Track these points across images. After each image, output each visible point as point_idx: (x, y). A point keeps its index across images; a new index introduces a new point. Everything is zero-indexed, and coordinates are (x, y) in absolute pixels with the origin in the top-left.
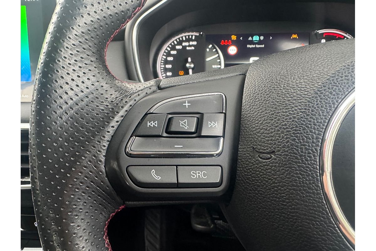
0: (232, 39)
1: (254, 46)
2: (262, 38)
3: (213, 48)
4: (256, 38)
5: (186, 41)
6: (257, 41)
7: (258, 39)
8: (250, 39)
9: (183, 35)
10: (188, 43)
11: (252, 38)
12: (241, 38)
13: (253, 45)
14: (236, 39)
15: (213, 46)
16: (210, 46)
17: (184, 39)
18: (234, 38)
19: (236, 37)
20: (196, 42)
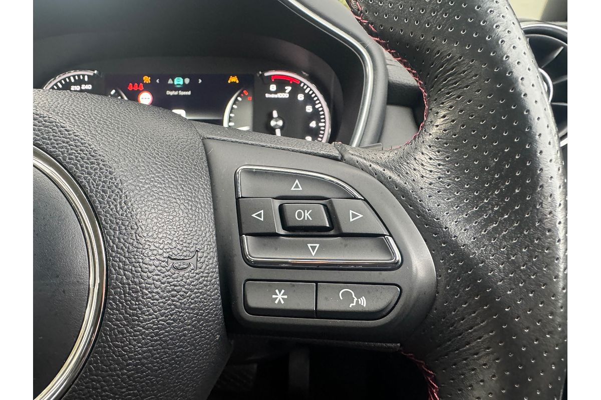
0: (145, 82)
1: (176, 93)
2: (187, 81)
3: (116, 94)
4: (179, 81)
5: (75, 84)
6: (180, 85)
7: (181, 83)
8: (170, 82)
9: (73, 73)
10: (79, 87)
11: (173, 81)
12: (158, 81)
13: (175, 91)
14: (150, 82)
15: (117, 91)
16: (113, 92)
17: (73, 80)
18: (147, 79)
19: (150, 78)
20: (91, 86)
